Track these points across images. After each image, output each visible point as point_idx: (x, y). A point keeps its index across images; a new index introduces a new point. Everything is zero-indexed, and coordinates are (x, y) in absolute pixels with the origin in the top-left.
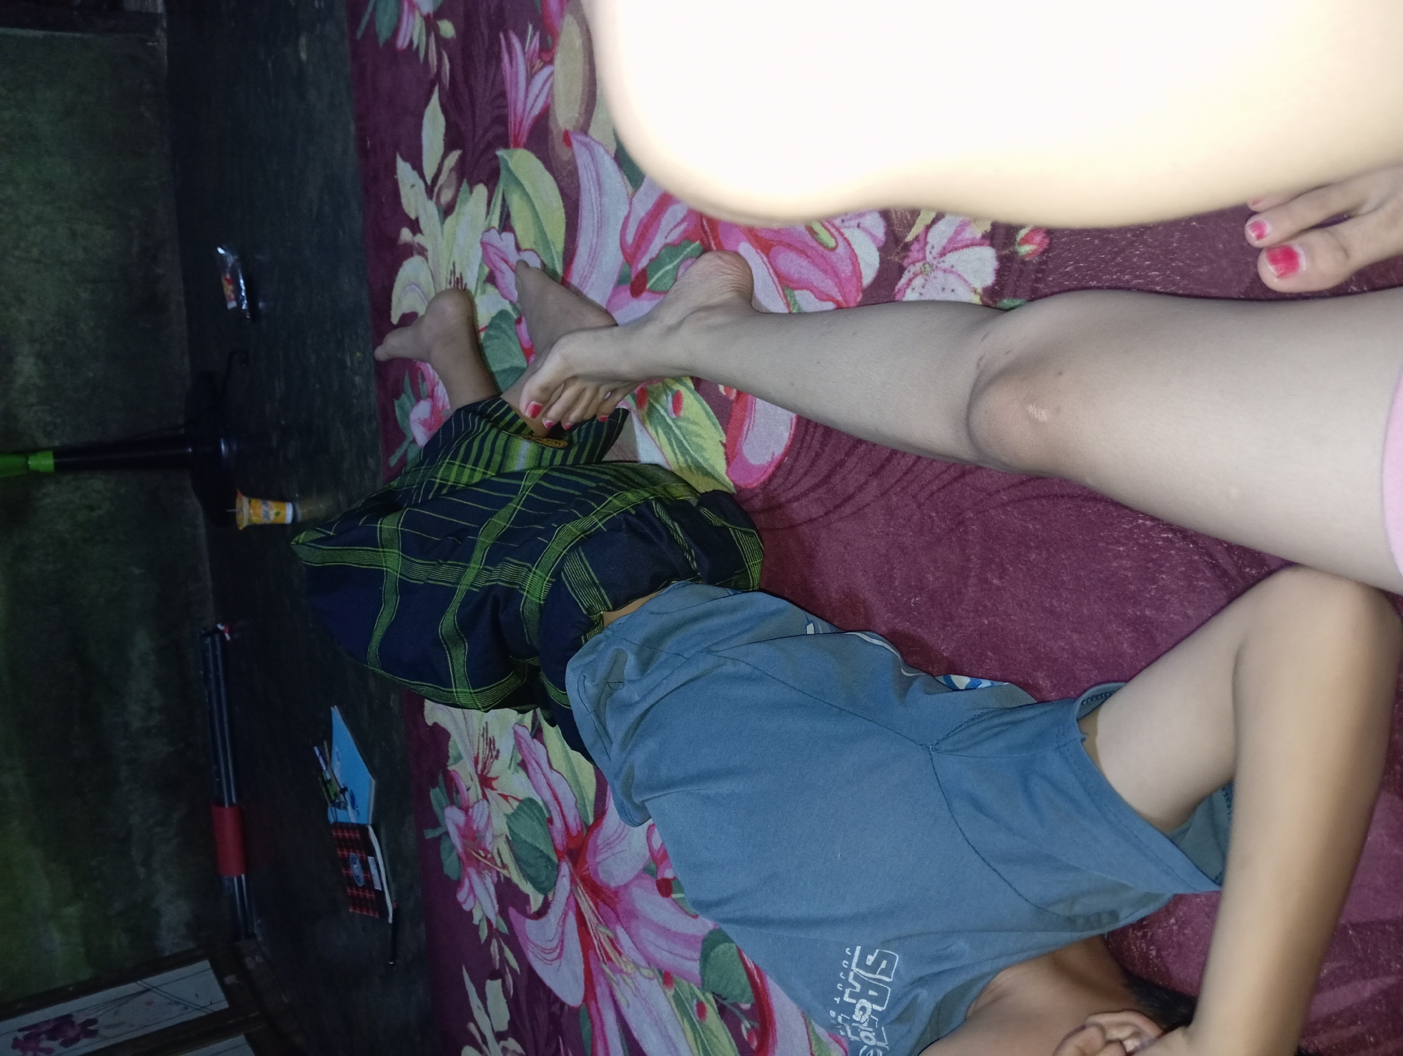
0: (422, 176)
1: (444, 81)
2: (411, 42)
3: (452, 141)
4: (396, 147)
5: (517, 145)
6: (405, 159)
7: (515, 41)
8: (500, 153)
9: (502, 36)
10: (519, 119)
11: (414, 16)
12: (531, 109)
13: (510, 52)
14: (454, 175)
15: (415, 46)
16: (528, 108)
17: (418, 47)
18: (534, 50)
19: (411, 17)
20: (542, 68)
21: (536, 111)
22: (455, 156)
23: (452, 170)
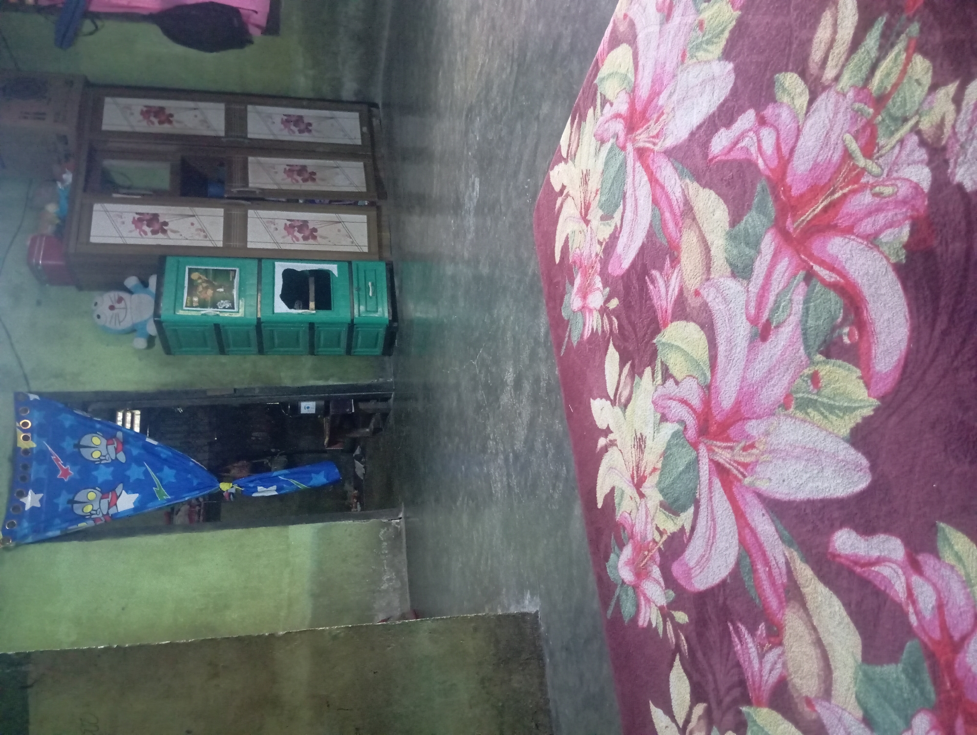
5: (759, 704)
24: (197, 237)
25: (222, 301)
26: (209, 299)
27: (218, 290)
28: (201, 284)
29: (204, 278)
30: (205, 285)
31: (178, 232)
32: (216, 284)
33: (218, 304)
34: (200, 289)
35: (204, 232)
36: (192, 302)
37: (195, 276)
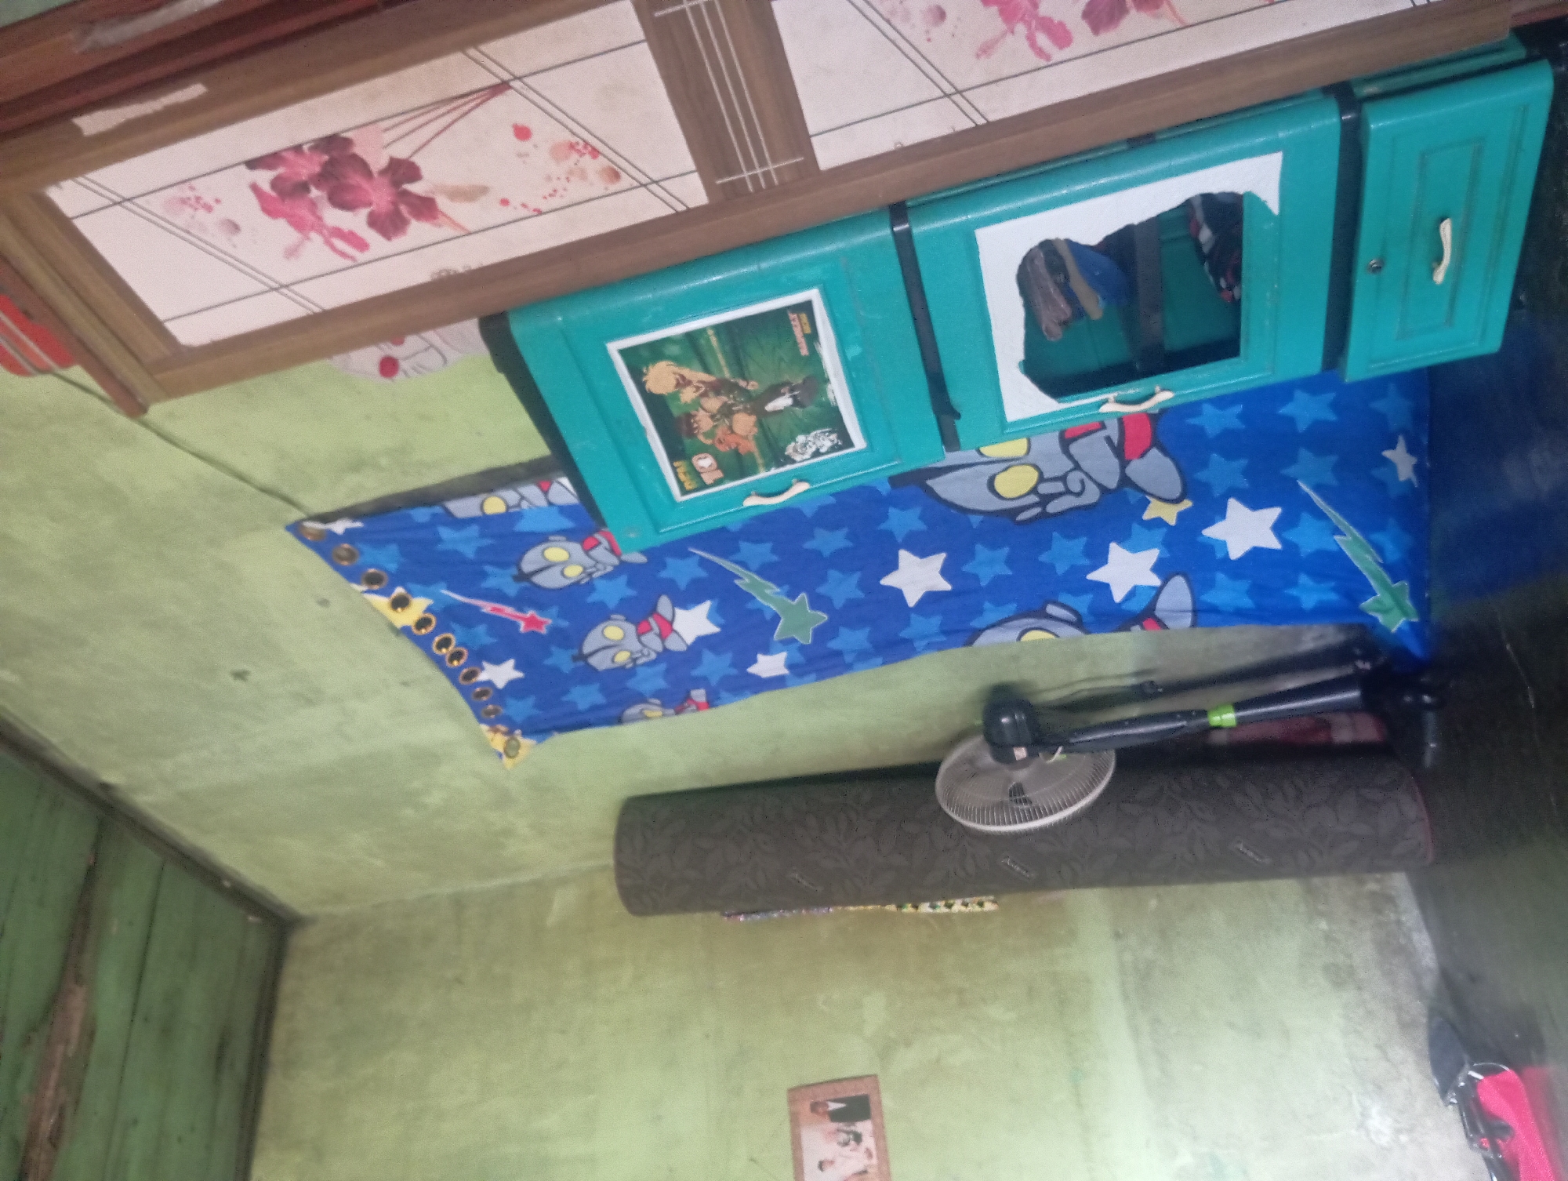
24: (577, 190)
25: (801, 439)
26: (750, 446)
27: (770, 407)
28: (697, 404)
29: (697, 375)
30: (714, 403)
31: (484, 190)
32: (753, 386)
33: (789, 450)
34: (704, 422)
35: (595, 153)
36: (696, 474)
37: (661, 377)
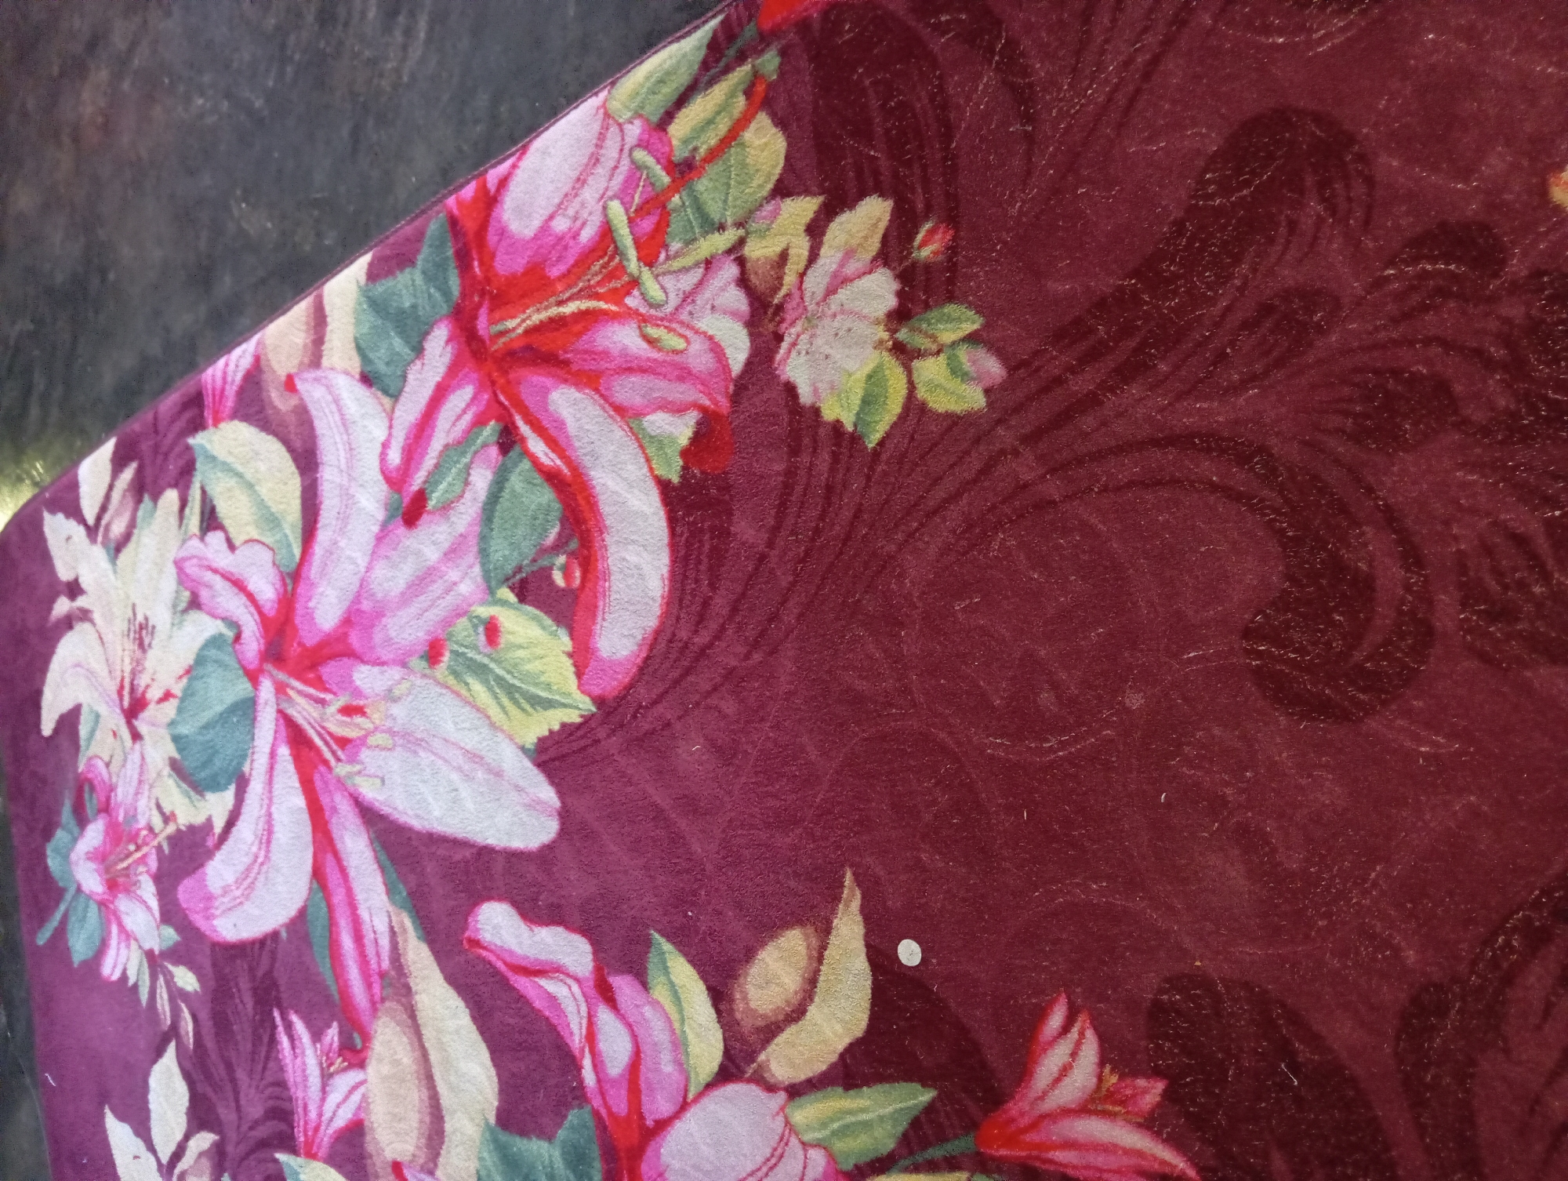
0: (151, 1148)
1: (185, 1040)
2: (124, 977)
3: (200, 1116)
4: (103, 1098)
6: (121, 1117)
7: (299, 1026)
8: (282, 1157)
9: (276, 1014)
10: (312, 1125)
11: (128, 947)
12: (331, 1120)
13: (292, 1039)
14: (206, 1164)
15: (131, 982)
16: (327, 1115)
17: (136, 986)
18: (331, 1045)
19: (123, 945)
20: (344, 1070)
21: (340, 1122)
22: (204, 1140)
23: (201, 1155)
